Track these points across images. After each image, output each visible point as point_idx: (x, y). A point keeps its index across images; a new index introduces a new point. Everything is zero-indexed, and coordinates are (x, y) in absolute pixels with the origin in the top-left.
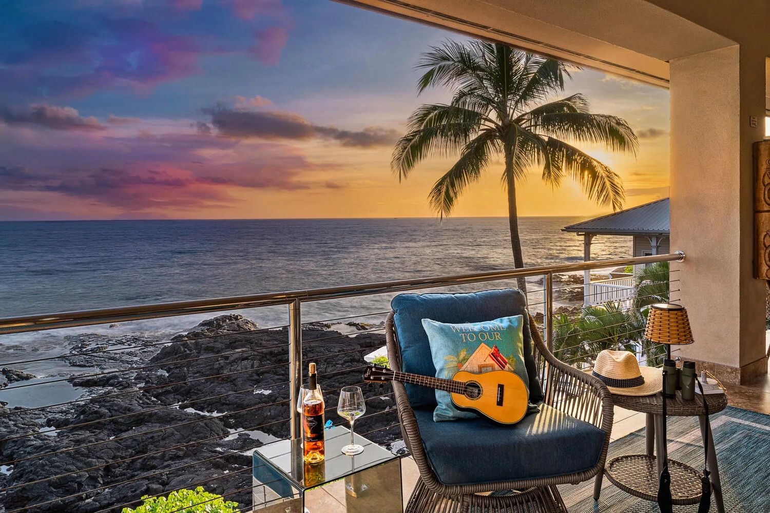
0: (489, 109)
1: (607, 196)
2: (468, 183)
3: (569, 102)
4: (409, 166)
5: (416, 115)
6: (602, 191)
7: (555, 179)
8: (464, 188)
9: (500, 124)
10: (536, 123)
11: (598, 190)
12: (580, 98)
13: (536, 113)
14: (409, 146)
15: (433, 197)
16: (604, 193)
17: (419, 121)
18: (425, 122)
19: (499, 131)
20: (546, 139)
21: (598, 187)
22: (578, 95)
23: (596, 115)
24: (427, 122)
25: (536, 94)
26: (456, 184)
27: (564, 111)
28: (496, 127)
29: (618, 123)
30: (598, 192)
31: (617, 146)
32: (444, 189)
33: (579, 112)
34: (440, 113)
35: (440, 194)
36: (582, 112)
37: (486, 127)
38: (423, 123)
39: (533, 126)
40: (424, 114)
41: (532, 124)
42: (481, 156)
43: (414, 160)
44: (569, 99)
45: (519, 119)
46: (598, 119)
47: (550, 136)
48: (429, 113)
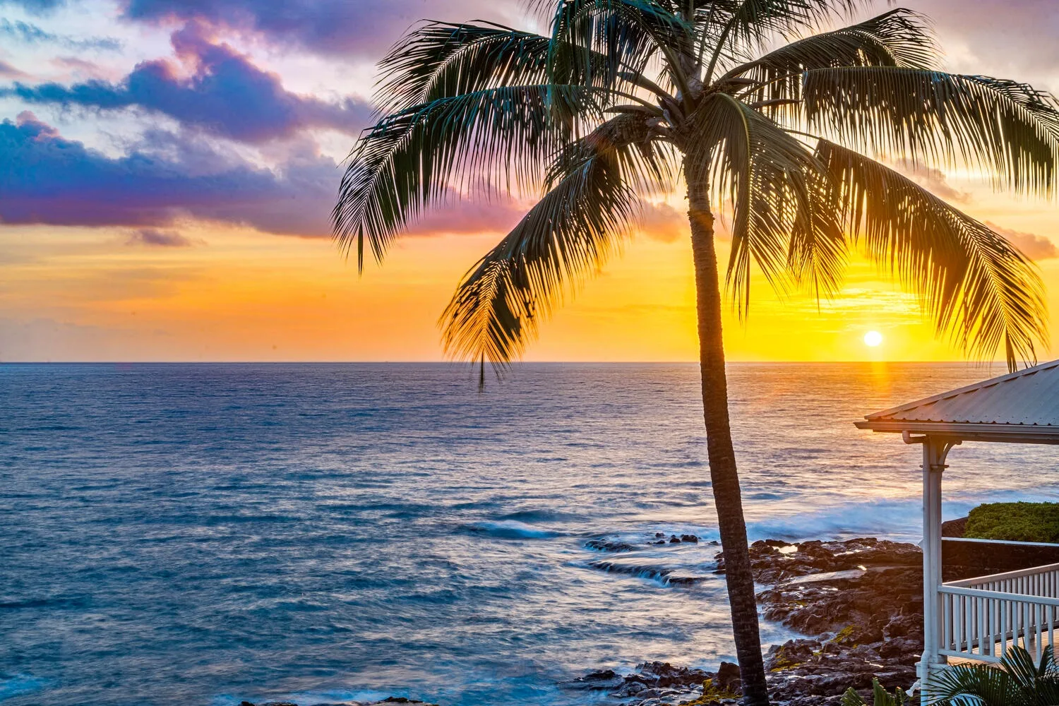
0: (648, 44)
1: (993, 318)
2: (569, 272)
3: (871, 36)
4: (388, 218)
5: (407, 54)
6: (979, 301)
7: (824, 265)
8: (556, 288)
9: (674, 93)
10: (775, 94)
11: (964, 302)
12: (903, 22)
13: (778, 63)
14: (389, 156)
15: (456, 315)
16: (984, 310)
17: (413, 72)
18: (434, 77)
19: (673, 117)
20: (811, 145)
21: (966, 294)
22: (900, 14)
23: (966, 78)
24: (440, 78)
25: (796, 9)
26: (532, 273)
27: (858, 62)
28: (663, 103)
29: (1034, 105)
30: (967, 309)
31: (1029, 170)
32: (489, 293)
33: (899, 65)
34: (482, 52)
35: (477, 304)
36: (909, 66)
37: (629, 102)
38: (427, 79)
39: (767, 104)
40: (431, 52)
41: (765, 99)
42: (608, 190)
43: (404, 202)
44: (872, 25)
45: (733, 81)
46: (975, 88)
47: (824, 137)
48: (449, 49)
